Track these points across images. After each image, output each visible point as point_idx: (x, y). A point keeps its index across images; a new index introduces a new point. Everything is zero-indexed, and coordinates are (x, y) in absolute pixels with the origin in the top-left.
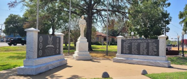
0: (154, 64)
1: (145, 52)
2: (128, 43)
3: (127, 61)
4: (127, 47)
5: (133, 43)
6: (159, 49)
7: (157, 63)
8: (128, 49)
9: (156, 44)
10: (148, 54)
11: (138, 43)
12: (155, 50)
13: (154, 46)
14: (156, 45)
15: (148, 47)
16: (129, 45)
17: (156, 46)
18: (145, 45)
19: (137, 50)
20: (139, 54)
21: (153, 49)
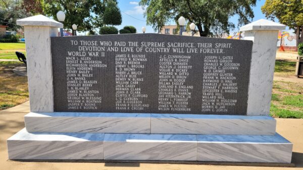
0: (232, 153)
1: (183, 100)
2: (93, 58)
3: (95, 152)
4: (88, 79)
5: (120, 58)
6: (247, 82)
7: (245, 148)
8: (94, 87)
9: (234, 61)
10: (195, 108)
11: (149, 55)
12: (232, 88)
13: (227, 71)
14: (235, 66)
15: (195, 77)
16: (99, 64)
17: (235, 73)
18: (184, 68)
19: (142, 92)
20: (152, 108)
21: (220, 84)
